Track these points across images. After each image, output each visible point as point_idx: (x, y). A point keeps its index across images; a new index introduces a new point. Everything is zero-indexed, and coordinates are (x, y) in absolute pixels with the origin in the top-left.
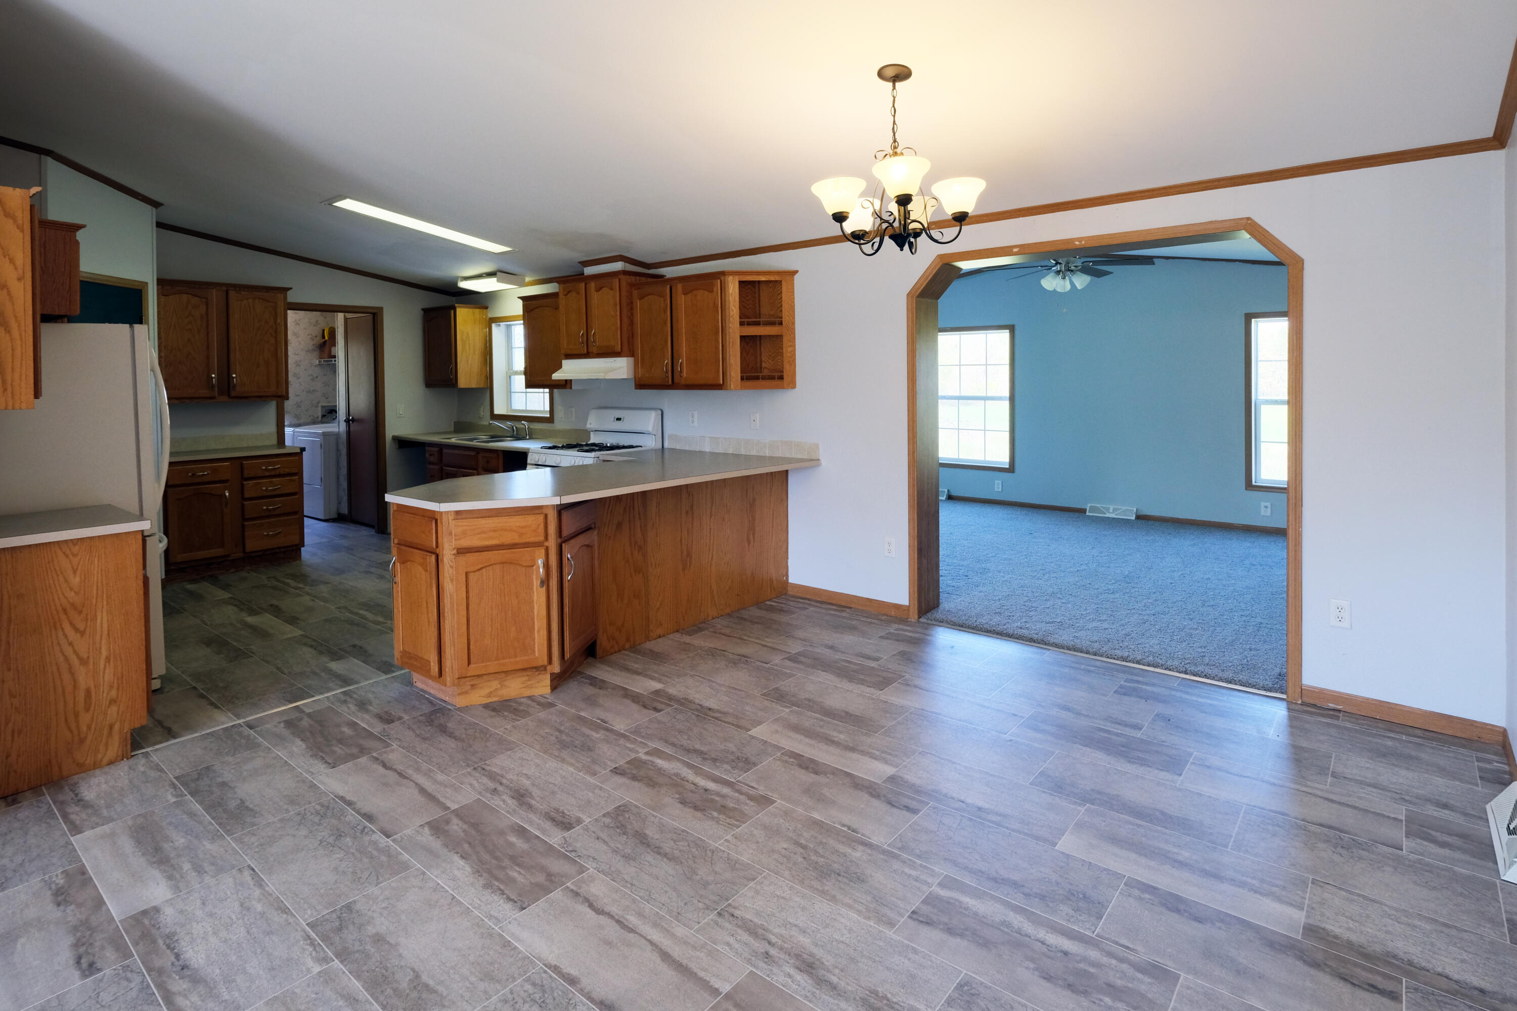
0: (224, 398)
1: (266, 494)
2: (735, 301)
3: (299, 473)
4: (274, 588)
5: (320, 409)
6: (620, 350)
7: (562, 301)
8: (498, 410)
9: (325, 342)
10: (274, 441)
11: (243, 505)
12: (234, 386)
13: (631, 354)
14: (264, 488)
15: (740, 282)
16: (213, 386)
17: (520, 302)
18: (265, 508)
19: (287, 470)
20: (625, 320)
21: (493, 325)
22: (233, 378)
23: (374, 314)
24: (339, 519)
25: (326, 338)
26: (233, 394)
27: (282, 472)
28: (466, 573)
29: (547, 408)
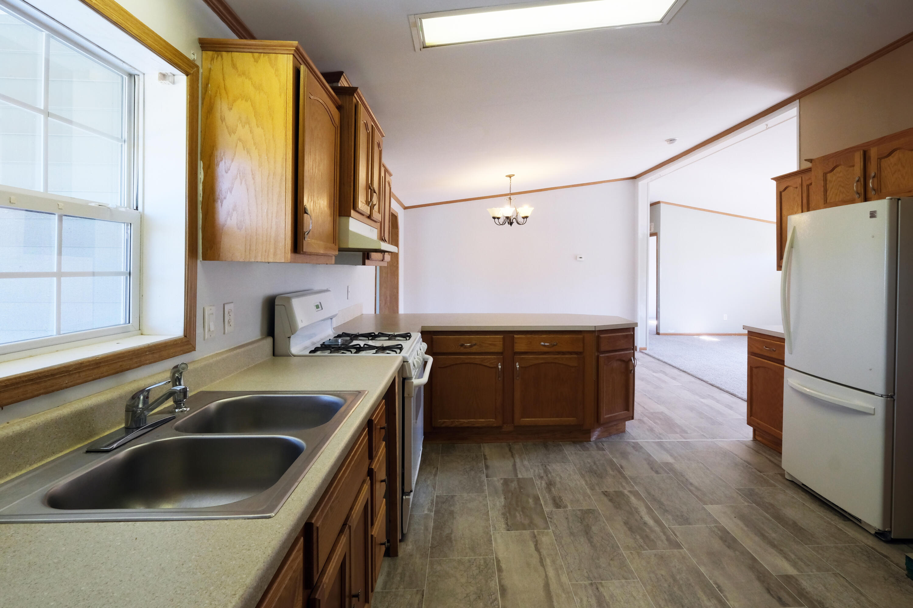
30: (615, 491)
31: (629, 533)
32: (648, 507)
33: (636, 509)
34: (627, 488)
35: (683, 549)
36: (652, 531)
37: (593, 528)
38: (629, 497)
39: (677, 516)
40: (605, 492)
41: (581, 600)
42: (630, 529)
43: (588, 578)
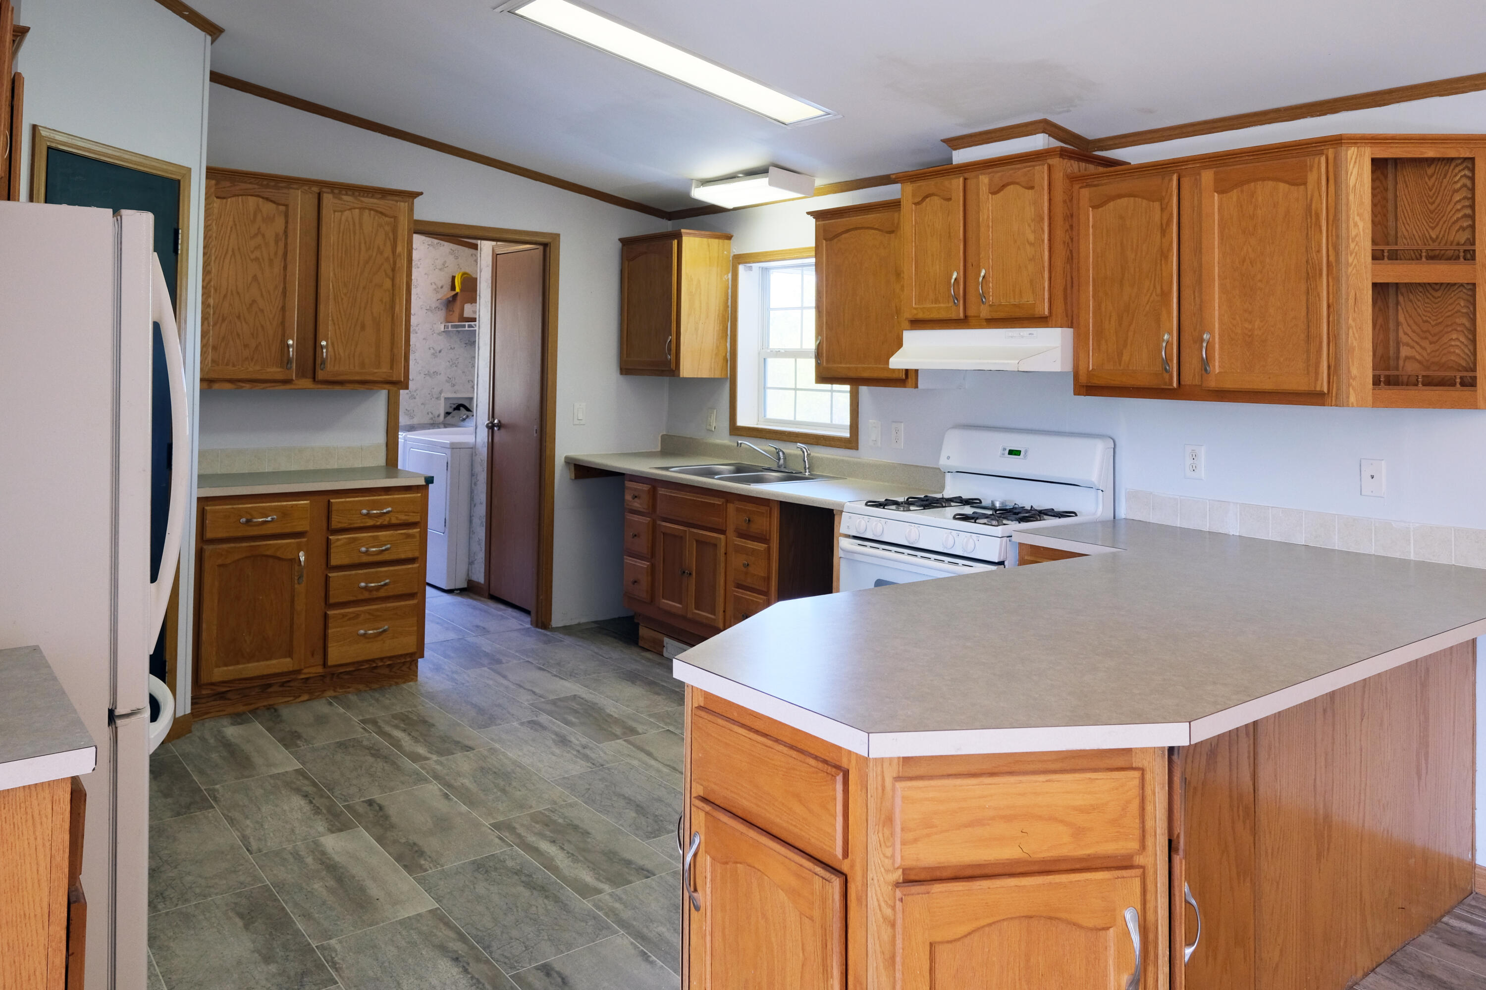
0: (307, 383)
1: (365, 559)
2: (1361, 203)
3: (420, 524)
4: (375, 752)
5: (442, 401)
6: (1047, 312)
7: (909, 216)
8: (744, 420)
9: (456, 296)
10: (380, 460)
11: (327, 578)
12: (323, 362)
13: (1070, 321)
14: (363, 549)
15: (1374, 161)
16: (289, 361)
17: (812, 221)
18: (363, 584)
19: (403, 518)
20: (1060, 249)
21: (741, 268)
22: (322, 347)
23: (545, 245)
24: (469, 590)
25: (458, 290)
26: (321, 375)
27: (394, 521)
28: (931, 944)
29: (846, 421)
30: (630, 882)
31: (576, 822)
32: (555, 869)
33: (576, 860)
34: (607, 897)
35: (490, 824)
36: (542, 836)
37: (633, 814)
38: (598, 879)
39: (496, 869)
40: (649, 875)
41: (605, 753)
42: (576, 828)
43: (609, 769)
